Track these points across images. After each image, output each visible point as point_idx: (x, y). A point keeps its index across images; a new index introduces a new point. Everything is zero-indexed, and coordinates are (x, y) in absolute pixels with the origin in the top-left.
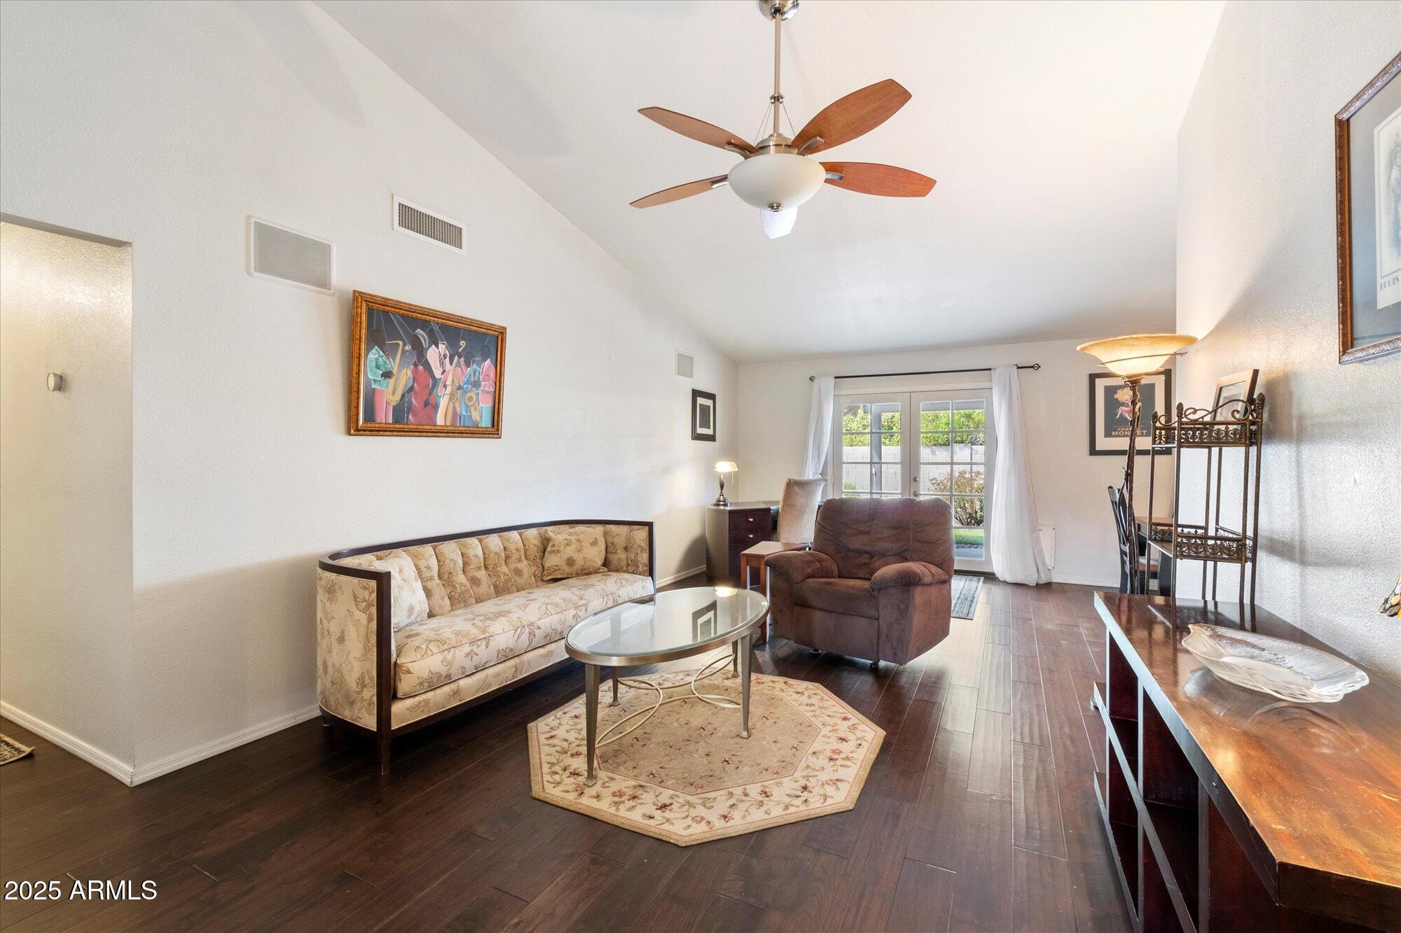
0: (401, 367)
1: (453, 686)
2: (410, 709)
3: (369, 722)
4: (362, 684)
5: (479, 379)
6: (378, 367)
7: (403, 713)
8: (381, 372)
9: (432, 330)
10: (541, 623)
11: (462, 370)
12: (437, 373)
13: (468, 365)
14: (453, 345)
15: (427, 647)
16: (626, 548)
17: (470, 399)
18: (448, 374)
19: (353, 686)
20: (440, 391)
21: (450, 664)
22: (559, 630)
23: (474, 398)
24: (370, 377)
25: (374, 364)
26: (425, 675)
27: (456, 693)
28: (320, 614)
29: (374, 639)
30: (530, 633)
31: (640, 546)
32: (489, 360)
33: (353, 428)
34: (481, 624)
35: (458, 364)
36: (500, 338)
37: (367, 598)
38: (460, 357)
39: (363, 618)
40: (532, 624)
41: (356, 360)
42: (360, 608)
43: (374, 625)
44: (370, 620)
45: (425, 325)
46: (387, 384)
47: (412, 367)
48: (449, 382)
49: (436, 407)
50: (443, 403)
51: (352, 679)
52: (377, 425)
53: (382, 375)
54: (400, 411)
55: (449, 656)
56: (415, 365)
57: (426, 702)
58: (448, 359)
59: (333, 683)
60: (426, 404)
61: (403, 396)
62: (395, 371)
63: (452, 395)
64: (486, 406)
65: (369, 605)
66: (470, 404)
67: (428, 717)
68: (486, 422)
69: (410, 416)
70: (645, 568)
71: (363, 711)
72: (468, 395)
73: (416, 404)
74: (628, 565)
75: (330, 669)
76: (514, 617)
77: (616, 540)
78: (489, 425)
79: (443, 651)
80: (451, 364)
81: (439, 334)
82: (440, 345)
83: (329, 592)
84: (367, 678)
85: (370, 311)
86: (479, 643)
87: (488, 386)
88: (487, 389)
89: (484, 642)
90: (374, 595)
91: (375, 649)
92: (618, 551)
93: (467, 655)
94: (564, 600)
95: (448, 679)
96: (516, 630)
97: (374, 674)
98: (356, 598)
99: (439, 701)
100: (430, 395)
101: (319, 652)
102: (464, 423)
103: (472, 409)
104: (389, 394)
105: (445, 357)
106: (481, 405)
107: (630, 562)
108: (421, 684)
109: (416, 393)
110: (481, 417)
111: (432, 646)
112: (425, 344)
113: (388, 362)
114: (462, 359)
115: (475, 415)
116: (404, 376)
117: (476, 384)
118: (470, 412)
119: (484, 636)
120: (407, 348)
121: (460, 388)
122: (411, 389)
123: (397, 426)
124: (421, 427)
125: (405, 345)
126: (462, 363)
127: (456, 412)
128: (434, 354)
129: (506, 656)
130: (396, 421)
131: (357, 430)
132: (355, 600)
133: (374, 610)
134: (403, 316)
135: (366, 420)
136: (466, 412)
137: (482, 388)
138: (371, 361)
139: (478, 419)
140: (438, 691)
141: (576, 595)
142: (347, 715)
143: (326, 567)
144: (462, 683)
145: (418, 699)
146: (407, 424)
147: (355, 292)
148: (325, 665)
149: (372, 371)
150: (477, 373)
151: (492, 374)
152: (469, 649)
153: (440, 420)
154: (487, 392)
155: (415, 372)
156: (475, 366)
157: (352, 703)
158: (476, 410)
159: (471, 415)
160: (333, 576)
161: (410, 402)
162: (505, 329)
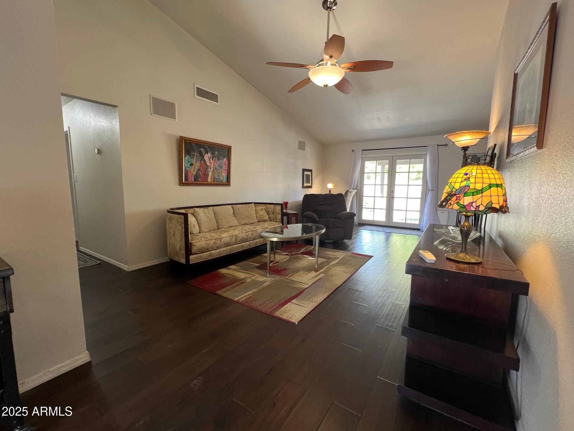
0: (196, 162)
1: (209, 252)
2: (196, 258)
3: (183, 261)
4: (180, 249)
5: (222, 165)
6: (188, 162)
7: (194, 259)
8: (190, 164)
9: (206, 149)
10: (239, 235)
11: (216, 162)
12: (208, 164)
13: (218, 160)
14: (213, 153)
15: (201, 239)
16: (273, 213)
17: (219, 172)
18: (212, 164)
19: (178, 249)
20: (209, 170)
21: (208, 245)
22: (246, 238)
23: (221, 172)
24: (186, 166)
25: (187, 161)
26: (200, 247)
27: (210, 255)
28: (167, 227)
29: (184, 235)
30: (236, 238)
31: (278, 212)
32: (225, 158)
33: (181, 183)
34: (219, 234)
35: (215, 160)
36: (229, 150)
37: (181, 221)
38: (215, 158)
39: (180, 228)
40: (236, 235)
41: (181, 160)
42: (179, 224)
43: (183, 230)
44: (182, 228)
45: (203, 147)
46: (192, 168)
47: (199, 162)
48: (212, 167)
49: (208, 175)
50: (210, 174)
51: (178, 247)
52: (189, 182)
53: (190, 165)
54: (196, 178)
55: (208, 242)
56: (201, 161)
57: (201, 256)
58: (211, 158)
59: (172, 249)
60: (205, 175)
61: (197, 172)
62: (194, 163)
63: (213, 171)
64: (225, 175)
65: (182, 224)
66: (219, 174)
67: (201, 262)
68: (225, 181)
69: (199, 179)
70: (279, 220)
71: (181, 258)
72: (219, 171)
73: (201, 174)
74: (274, 219)
75: (171, 245)
76: (230, 233)
77: (269, 210)
78: (226, 181)
79: (206, 241)
80: (213, 160)
81: (208, 150)
82: (209, 154)
83: (170, 220)
84: (182, 247)
85: (185, 143)
86: (218, 240)
87: (225, 167)
88: (225, 169)
89: (219, 240)
90: (183, 220)
91: (184, 238)
92: (270, 214)
93: (214, 243)
94: (248, 228)
95: (207, 250)
96: (231, 237)
97: (184, 246)
98: (178, 221)
99: (205, 256)
100: (206, 171)
101: (168, 239)
102: (218, 180)
103: (220, 176)
104: (193, 171)
105: (210, 158)
106: (223, 174)
107: (274, 218)
108: (199, 250)
109: (201, 170)
110: (223, 179)
111: (202, 239)
112: (204, 154)
113: (192, 160)
114: (216, 158)
115: (221, 178)
116: (197, 165)
117: (221, 167)
118: (220, 177)
119: (220, 238)
120: (198, 155)
121: (216, 168)
122: (200, 169)
123: (195, 182)
124: (203, 182)
125: (197, 154)
126: (216, 160)
127: (215, 177)
128: (207, 157)
129: (227, 245)
130: (195, 180)
131: (183, 184)
132: (178, 222)
133: (183, 225)
134: (196, 144)
135: (185, 180)
136: (218, 177)
137: (223, 168)
138: (186, 160)
139: (222, 179)
140: (205, 254)
141: (253, 227)
142: (176, 259)
143: (168, 212)
144: (212, 252)
145: (198, 255)
146: (199, 182)
147: (180, 136)
148: (170, 243)
149: (186, 164)
150: (222, 163)
151: (227, 163)
152: (215, 241)
153: (209, 180)
154: (225, 170)
155: (201, 163)
156: (221, 160)
157: (178, 255)
158: (221, 176)
159: (220, 178)
160: (171, 214)
161: (199, 174)
162: (231, 146)
